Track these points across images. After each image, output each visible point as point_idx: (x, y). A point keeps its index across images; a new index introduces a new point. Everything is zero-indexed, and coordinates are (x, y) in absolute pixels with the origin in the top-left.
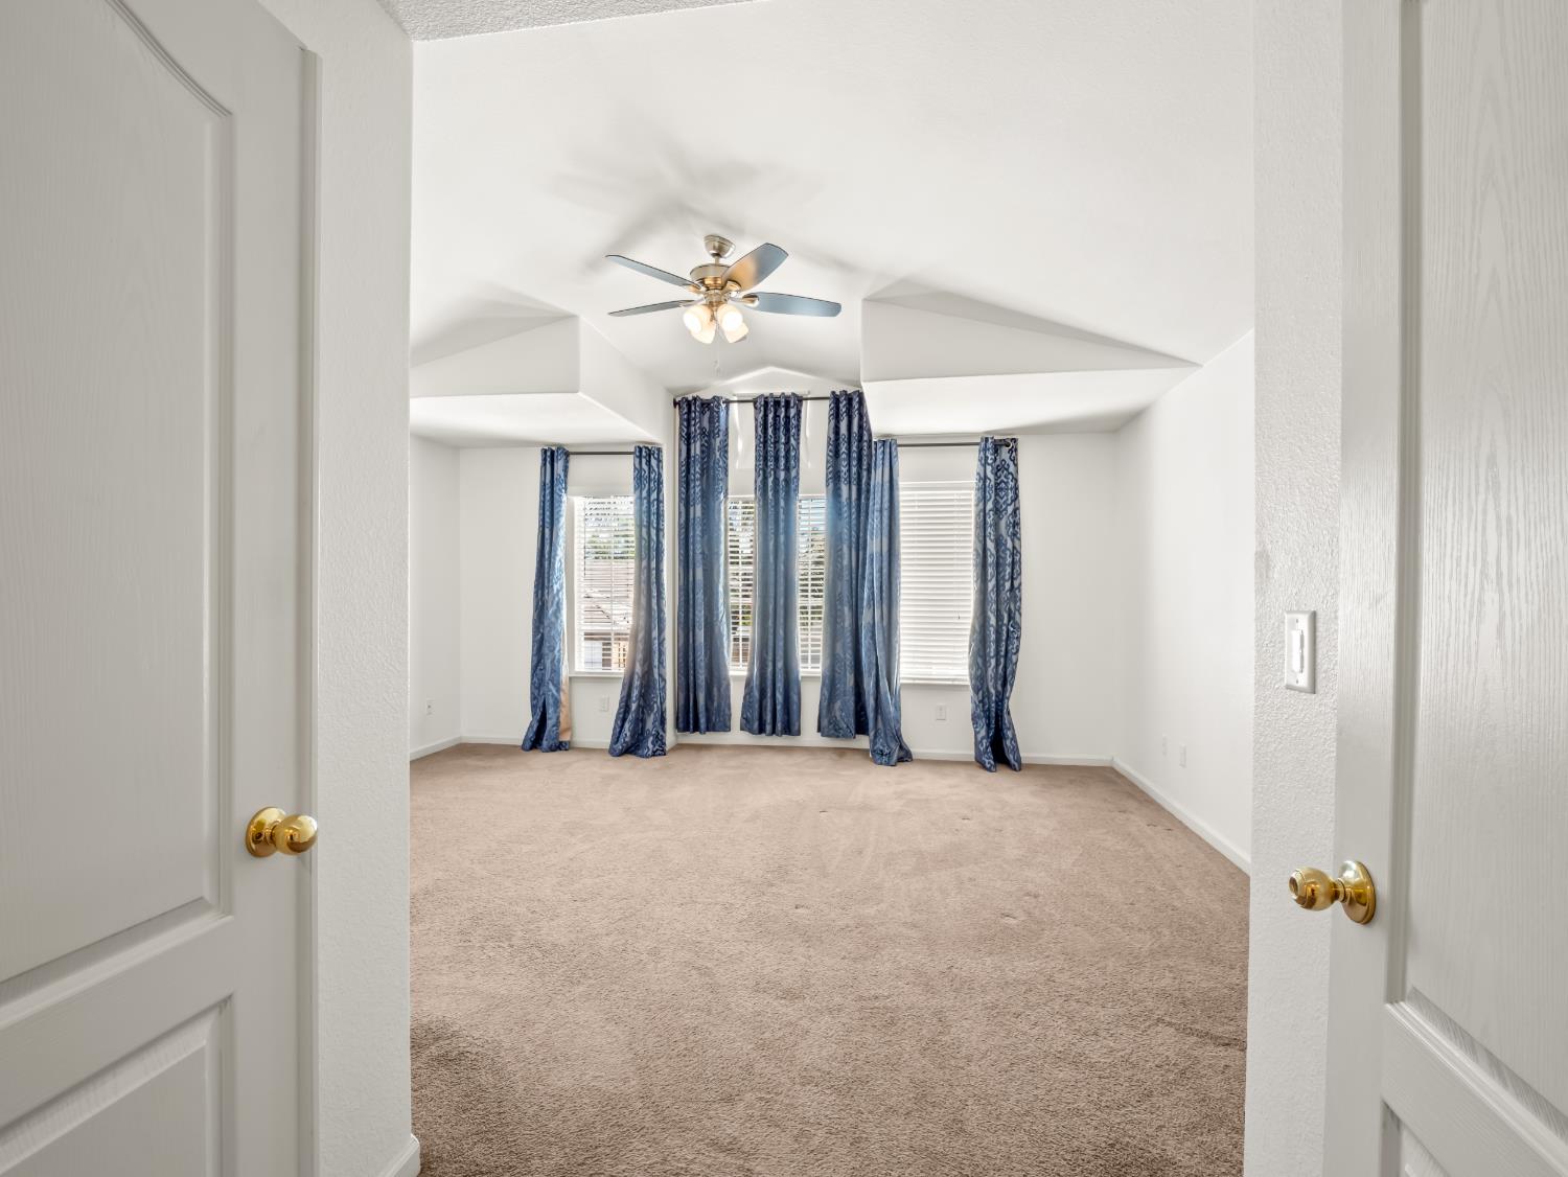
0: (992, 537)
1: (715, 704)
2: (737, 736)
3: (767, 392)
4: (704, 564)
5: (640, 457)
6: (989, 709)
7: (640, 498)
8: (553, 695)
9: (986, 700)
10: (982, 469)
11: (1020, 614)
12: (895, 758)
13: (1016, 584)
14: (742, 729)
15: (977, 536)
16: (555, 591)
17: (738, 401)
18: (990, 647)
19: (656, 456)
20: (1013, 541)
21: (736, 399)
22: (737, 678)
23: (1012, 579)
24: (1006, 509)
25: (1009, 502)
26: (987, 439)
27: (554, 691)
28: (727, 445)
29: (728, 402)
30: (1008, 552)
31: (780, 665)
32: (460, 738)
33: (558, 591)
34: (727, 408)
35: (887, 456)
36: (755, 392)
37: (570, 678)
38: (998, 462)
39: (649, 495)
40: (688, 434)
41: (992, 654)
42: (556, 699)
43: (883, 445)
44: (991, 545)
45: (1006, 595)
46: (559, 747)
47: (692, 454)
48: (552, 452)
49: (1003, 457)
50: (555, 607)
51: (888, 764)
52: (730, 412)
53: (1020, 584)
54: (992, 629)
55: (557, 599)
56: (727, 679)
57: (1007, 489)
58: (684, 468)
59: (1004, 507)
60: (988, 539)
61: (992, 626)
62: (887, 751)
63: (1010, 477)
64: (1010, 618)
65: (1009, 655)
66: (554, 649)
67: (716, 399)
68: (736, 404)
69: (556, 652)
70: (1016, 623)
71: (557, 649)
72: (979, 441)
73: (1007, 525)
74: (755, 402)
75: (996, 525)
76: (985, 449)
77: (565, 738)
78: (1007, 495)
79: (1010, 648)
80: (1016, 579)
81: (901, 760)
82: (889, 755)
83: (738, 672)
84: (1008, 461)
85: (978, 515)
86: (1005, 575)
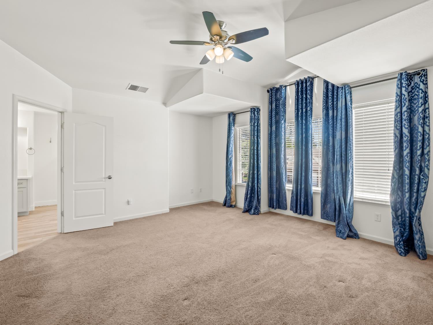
0: (406, 126)
1: (281, 199)
2: (289, 212)
3: (298, 79)
4: (276, 147)
5: (251, 112)
6: (405, 221)
7: (251, 126)
8: (229, 190)
9: (403, 215)
10: (399, 90)
11: (429, 169)
12: (346, 235)
13: (426, 151)
14: (291, 210)
15: (396, 127)
16: (230, 158)
17: (289, 85)
18: (405, 187)
19: (256, 111)
20: (423, 127)
21: (288, 84)
22: (289, 190)
23: (423, 148)
24: (418, 110)
25: (420, 105)
26: (401, 74)
27: (229, 189)
28: (286, 102)
29: (286, 86)
30: (419, 134)
31: (303, 186)
32: (212, 199)
33: (231, 158)
34: (286, 89)
35: (344, 93)
36: (294, 80)
37: (236, 185)
38: (412, 85)
39: (254, 124)
40: (272, 101)
41: (407, 191)
42: (230, 191)
43: (342, 89)
44: (406, 131)
45: (417, 158)
46: (231, 206)
47: (273, 108)
48: (230, 114)
49: (416, 81)
50: (230, 163)
51: (342, 238)
52: (287, 90)
53: (429, 151)
54: (406, 177)
55: (230, 160)
56: (285, 190)
57: (419, 99)
58: (270, 113)
59: (416, 109)
60: (403, 128)
61: (406, 175)
62: (343, 231)
63: (421, 91)
64: (421, 170)
65: (419, 192)
66: (229, 175)
67: (281, 86)
68: (288, 87)
69: (230, 177)
70: (425, 174)
71: (230, 176)
72: (397, 76)
73: (418, 118)
74: (295, 84)
75: (410, 120)
76: (400, 80)
77: (234, 204)
78: (418, 102)
79: (420, 188)
80: (426, 149)
81: (349, 236)
82: (343, 234)
83: (289, 187)
84: (419, 82)
85: (396, 115)
86: (417, 147)
